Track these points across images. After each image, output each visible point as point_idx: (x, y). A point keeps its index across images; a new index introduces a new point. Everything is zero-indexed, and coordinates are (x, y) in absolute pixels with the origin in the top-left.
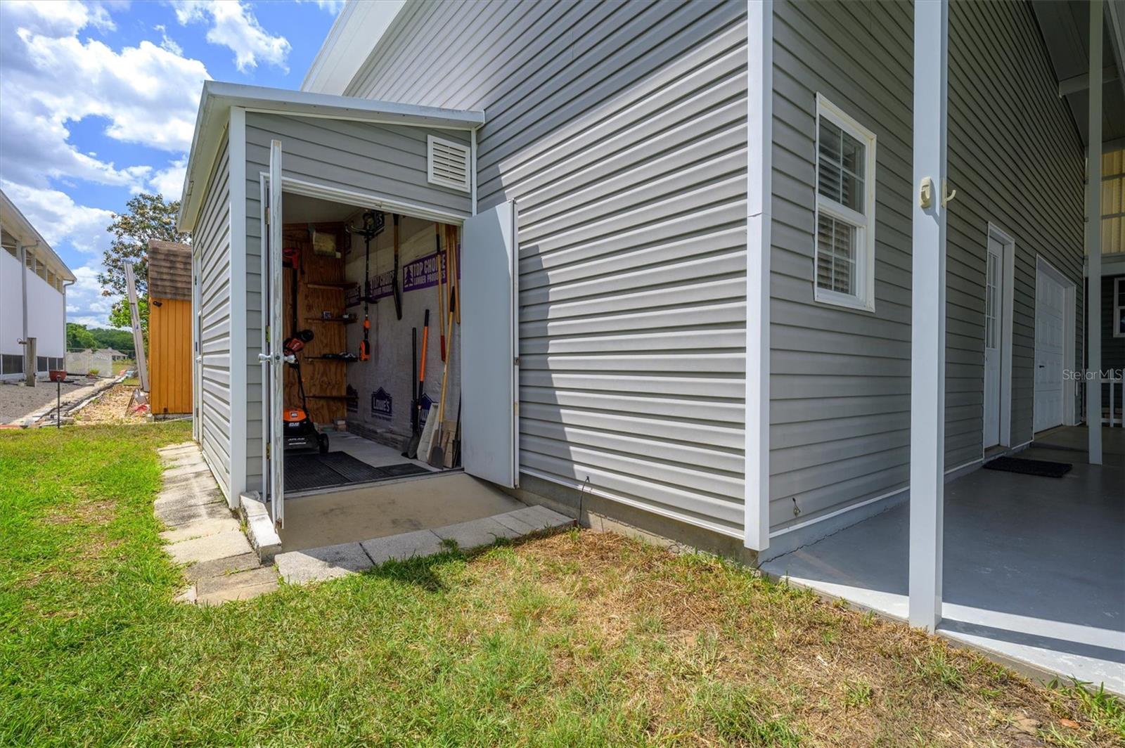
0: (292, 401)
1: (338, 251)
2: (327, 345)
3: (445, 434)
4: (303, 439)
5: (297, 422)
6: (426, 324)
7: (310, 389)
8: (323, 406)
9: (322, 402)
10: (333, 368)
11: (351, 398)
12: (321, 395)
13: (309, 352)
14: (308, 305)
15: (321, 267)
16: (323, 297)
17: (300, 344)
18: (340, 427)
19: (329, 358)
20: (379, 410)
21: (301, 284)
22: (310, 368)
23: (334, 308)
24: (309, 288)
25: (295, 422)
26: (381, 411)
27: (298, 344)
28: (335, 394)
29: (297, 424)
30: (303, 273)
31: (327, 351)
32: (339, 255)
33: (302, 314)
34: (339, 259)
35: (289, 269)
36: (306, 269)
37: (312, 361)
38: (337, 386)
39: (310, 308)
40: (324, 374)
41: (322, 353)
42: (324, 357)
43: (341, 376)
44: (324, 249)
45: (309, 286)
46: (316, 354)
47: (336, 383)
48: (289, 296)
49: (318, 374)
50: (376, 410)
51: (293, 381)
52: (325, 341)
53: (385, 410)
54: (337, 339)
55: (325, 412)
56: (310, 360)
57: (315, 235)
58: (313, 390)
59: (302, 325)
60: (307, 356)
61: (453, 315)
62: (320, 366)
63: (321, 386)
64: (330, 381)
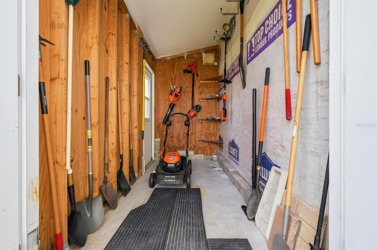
0: (192, 142)
1: (216, 61)
2: (209, 113)
3: (293, 223)
4: (174, 177)
5: (173, 164)
6: (267, 82)
7: (200, 136)
8: (207, 146)
9: (207, 144)
10: (212, 125)
11: (220, 143)
12: (206, 140)
13: (200, 117)
14: (200, 92)
15: (207, 71)
16: (207, 87)
17: (194, 113)
18: (214, 159)
19: (209, 120)
20: (232, 154)
21: (197, 81)
22: (200, 125)
23: (213, 92)
24: (200, 83)
25: (171, 164)
26: (233, 155)
27: (193, 113)
28: (213, 139)
29: (173, 165)
30: (197, 75)
31: (209, 116)
32: (216, 64)
33: (197, 96)
34: (216, 66)
35: (191, 74)
36: (199, 74)
37: (201, 122)
38: (214, 135)
39: (201, 93)
40: (208, 128)
41: (207, 117)
42: (207, 119)
43: (216, 129)
44: (209, 62)
45: (201, 82)
46: (204, 118)
47: (214, 134)
48: (191, 88)
49: (205, 128)
50: (230, 153)
51: (192, 132)
52: (208, 111)
53: (235, 155)
54: (214, 110)
55: (208, 149)
56: (200, 121)
57: (204, 55)
58: (202, 137)
59: (197, 103)
60: (199, 119)
61: (308, 56)
62: (205, 124)
63: (206, 135)
64: (211, 133)
